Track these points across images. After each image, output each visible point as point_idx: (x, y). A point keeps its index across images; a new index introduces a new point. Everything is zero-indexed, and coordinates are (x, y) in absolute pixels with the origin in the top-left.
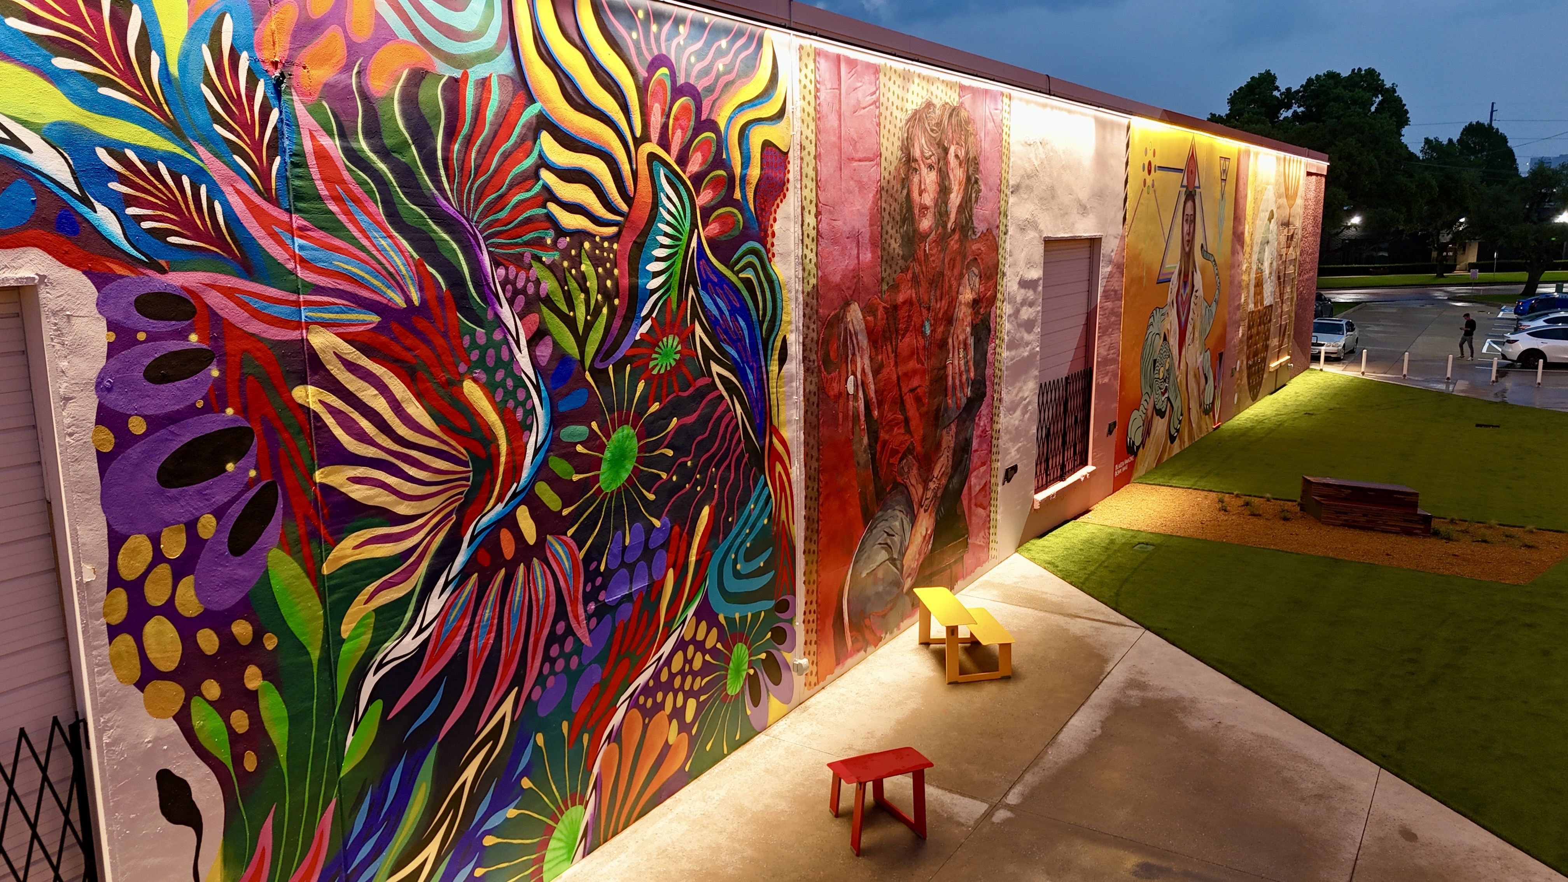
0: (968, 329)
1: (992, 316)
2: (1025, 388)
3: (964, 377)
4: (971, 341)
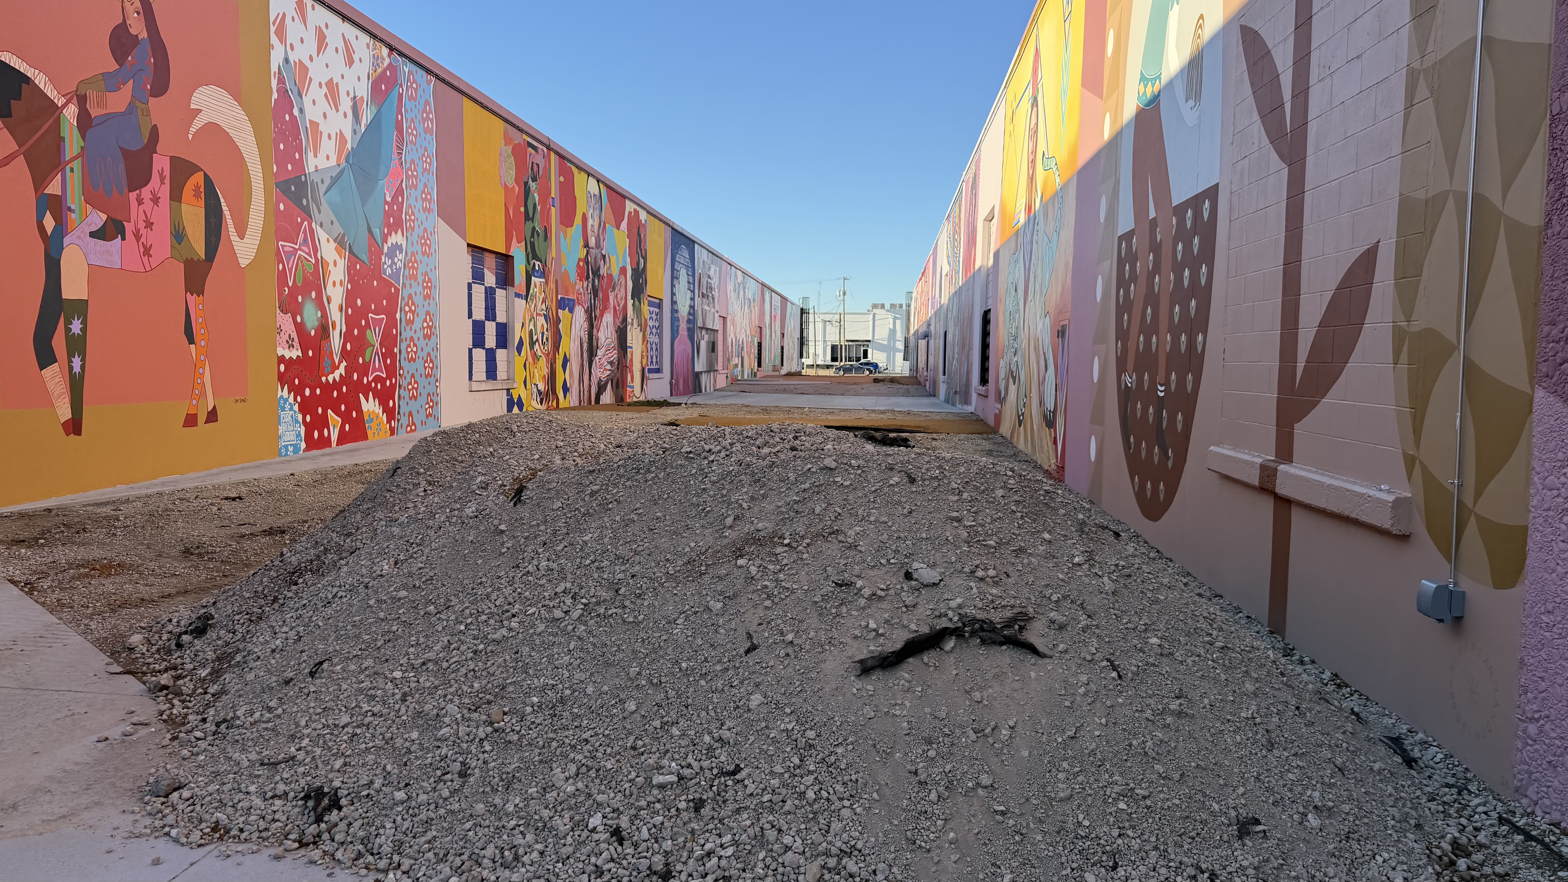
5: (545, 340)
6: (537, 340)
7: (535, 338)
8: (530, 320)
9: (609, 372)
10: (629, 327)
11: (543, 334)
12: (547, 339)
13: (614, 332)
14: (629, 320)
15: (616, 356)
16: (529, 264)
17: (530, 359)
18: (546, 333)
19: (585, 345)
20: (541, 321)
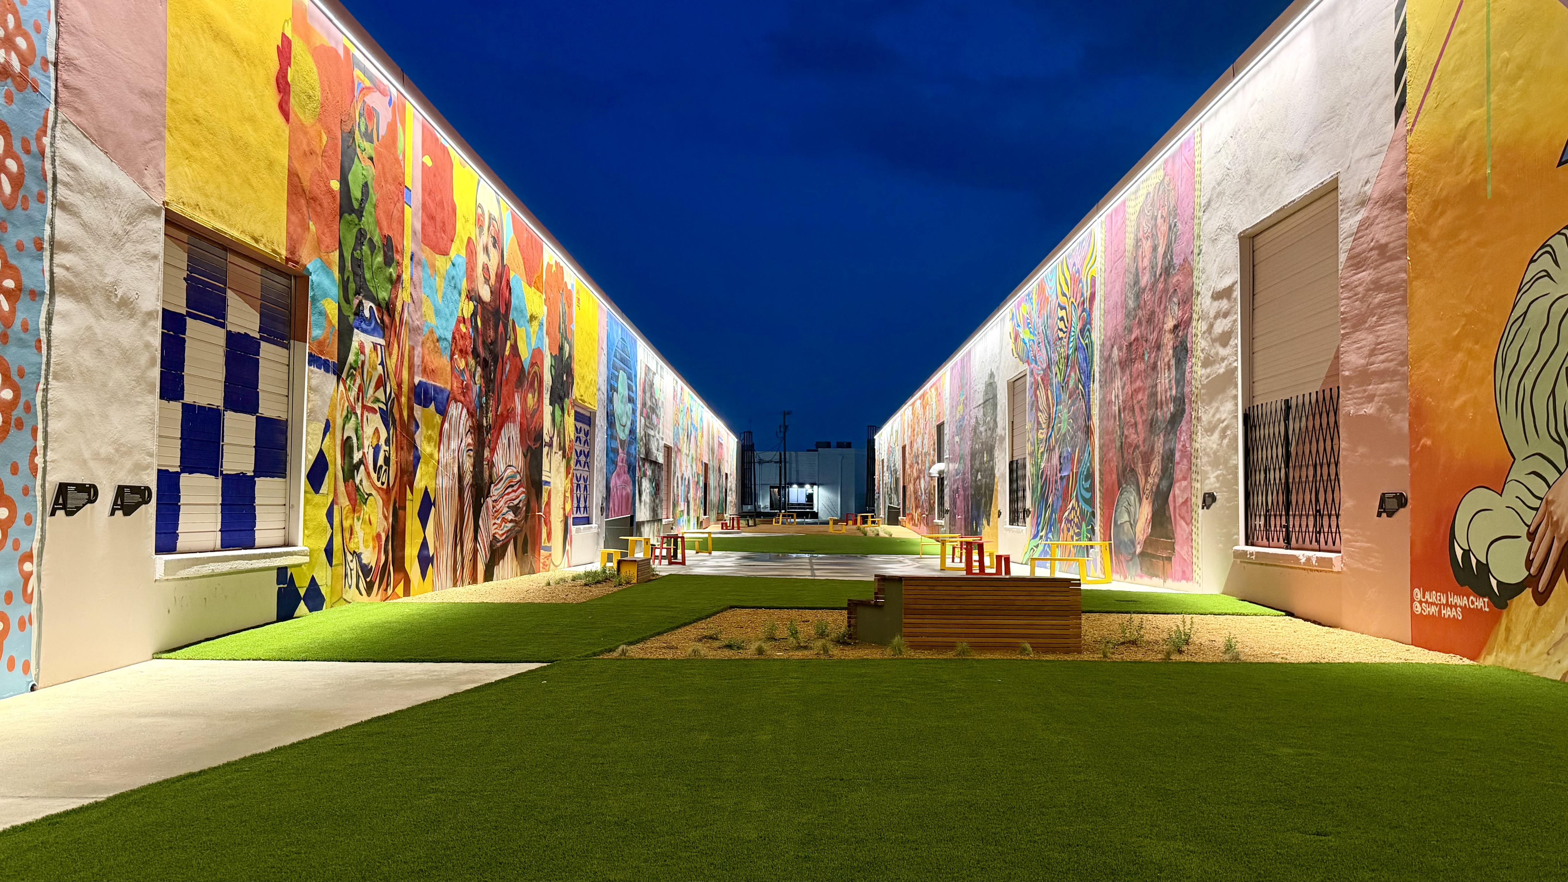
0: (1171, 352)
1: (1189, 336)
2: (1222, 409)
3: (1169, 394)
4: (1173, 362)
5: (381, 461)
6: (361, 462)
7: (357, 456)
8: (347, 419)
9: (510, 525)
10: (545, 450)
11: (377, 449)
12: (387, 460)
13: (521, 456)
14: (546, 438)
15: (523, 496)
16: (347, 301)
17: (344, 501)
18: (384, 447)
19: (468, 478)
20: (375, 422)
